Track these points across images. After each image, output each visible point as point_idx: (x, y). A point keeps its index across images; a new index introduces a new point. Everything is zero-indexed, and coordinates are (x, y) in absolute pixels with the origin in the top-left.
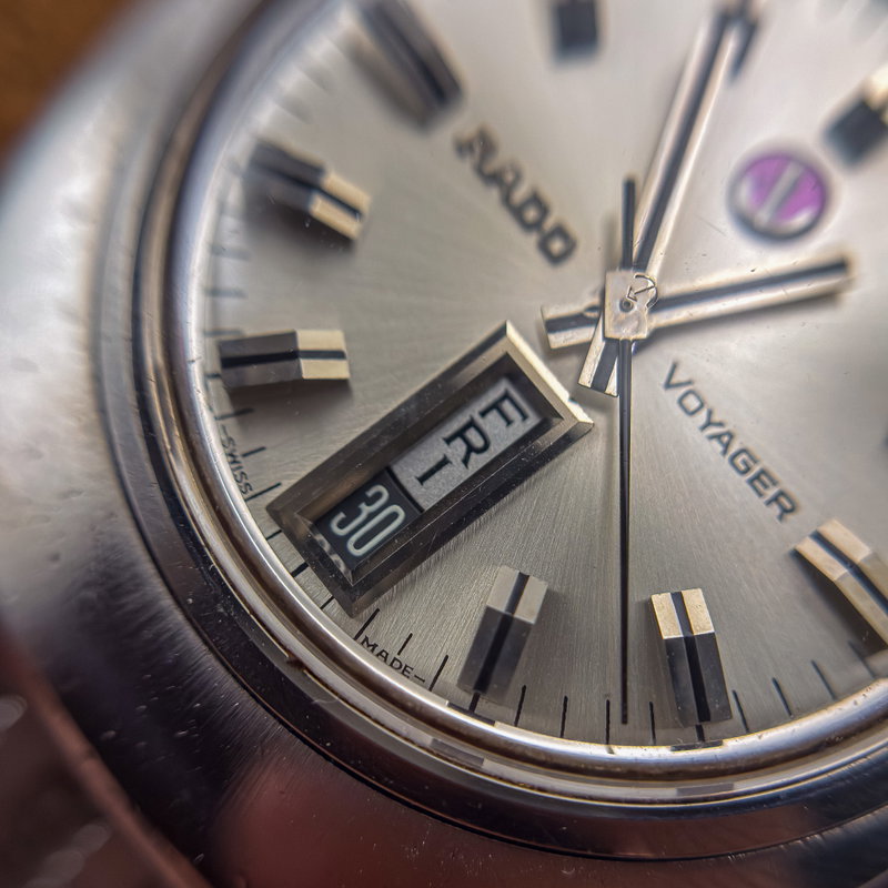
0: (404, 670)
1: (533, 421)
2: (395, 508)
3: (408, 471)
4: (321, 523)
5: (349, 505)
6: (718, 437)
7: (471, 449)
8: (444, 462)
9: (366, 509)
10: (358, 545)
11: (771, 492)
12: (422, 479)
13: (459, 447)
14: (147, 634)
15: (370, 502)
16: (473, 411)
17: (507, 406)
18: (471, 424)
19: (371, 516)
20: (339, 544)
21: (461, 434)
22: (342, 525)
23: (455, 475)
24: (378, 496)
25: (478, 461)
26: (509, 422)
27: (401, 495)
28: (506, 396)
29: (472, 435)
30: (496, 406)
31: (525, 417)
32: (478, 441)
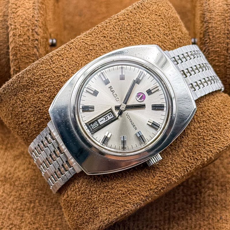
0: (96, 140)
1: (113, 117)
2: (97, 124)
3: (99, 121)
4: (90, 124)
5: (93, 123)
6: (131, 121)
7: (106, 119)
8: (103, 120)
9: (94, 124)
10: (93, 127)
11: (135, 127)
12: (100, 122)
13: (105, 119)
14: (72, 133)
15: (95, 123)
16: (107, 115)
17: (110, 115)
18: (106, 116)
19: (95, 125)
20: (91, 127)
21: (105, 117)
22: (92, 125)
23: (104, 122)
24: (96, 123)
25: (106, 120)
26: (110, 117)
27: (98, 123)
28: (110, 114)
29: (106, 117)
30: (109, 115)
31: (112, 116)
32: (107, 118)
